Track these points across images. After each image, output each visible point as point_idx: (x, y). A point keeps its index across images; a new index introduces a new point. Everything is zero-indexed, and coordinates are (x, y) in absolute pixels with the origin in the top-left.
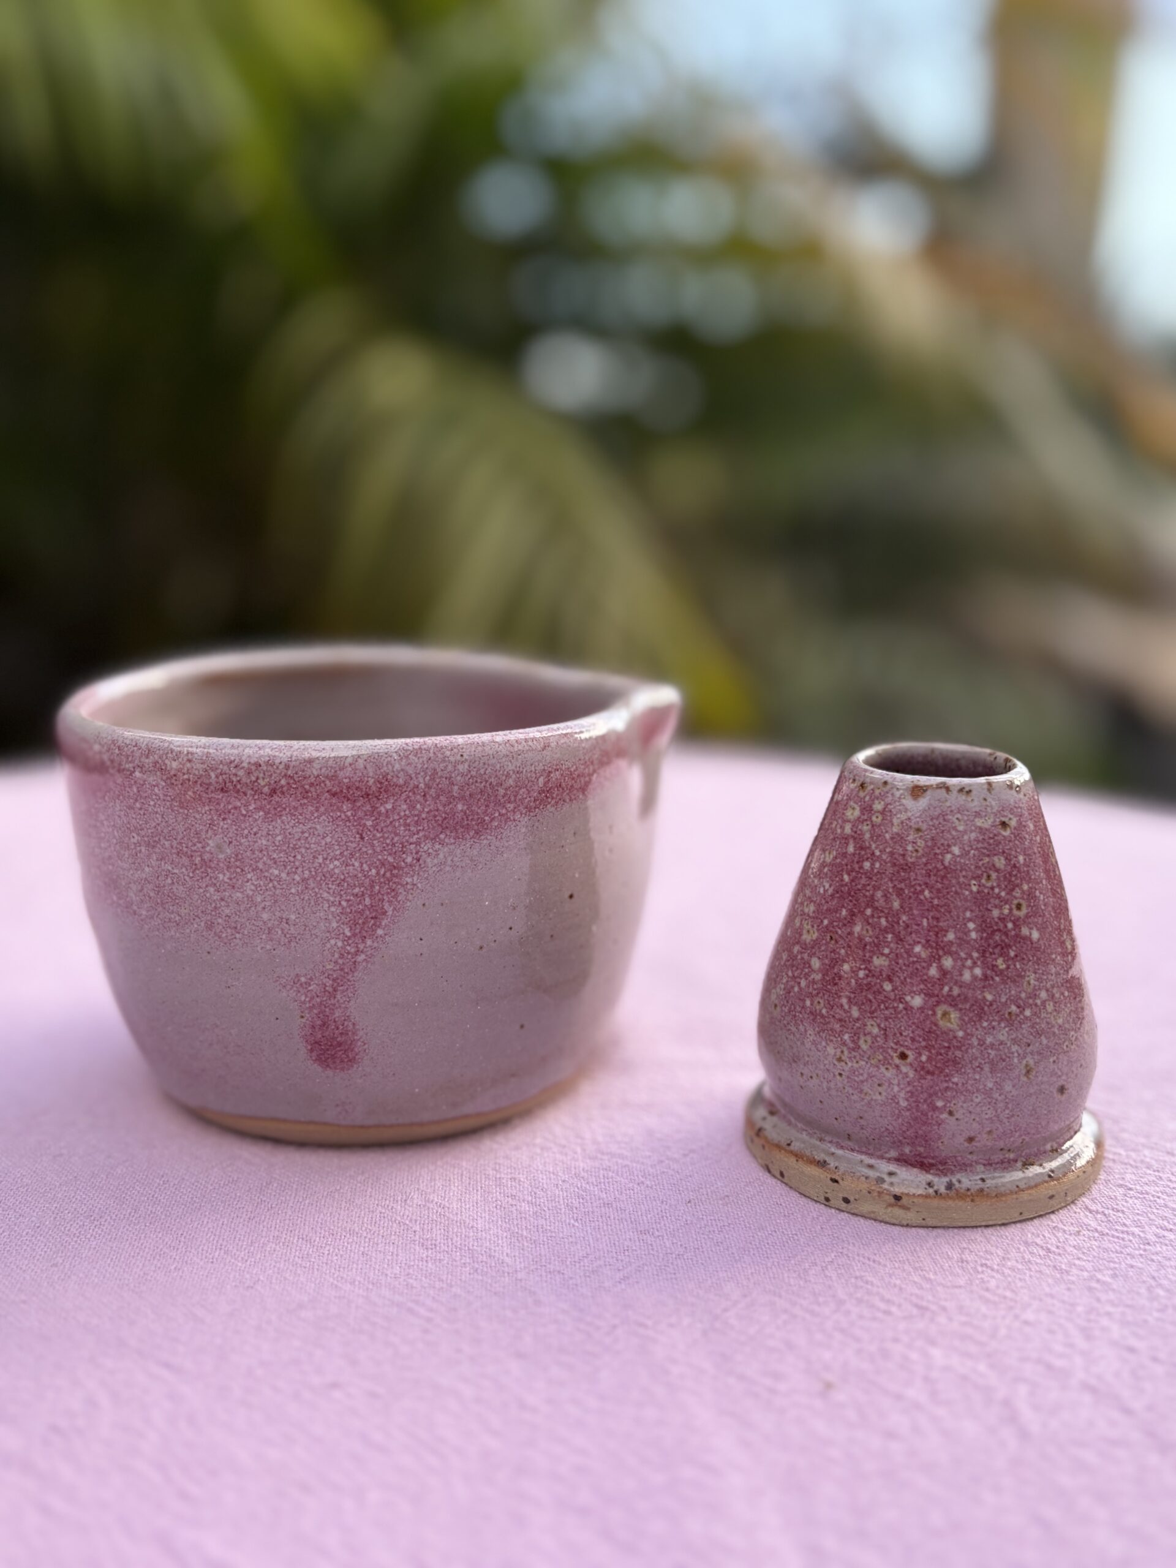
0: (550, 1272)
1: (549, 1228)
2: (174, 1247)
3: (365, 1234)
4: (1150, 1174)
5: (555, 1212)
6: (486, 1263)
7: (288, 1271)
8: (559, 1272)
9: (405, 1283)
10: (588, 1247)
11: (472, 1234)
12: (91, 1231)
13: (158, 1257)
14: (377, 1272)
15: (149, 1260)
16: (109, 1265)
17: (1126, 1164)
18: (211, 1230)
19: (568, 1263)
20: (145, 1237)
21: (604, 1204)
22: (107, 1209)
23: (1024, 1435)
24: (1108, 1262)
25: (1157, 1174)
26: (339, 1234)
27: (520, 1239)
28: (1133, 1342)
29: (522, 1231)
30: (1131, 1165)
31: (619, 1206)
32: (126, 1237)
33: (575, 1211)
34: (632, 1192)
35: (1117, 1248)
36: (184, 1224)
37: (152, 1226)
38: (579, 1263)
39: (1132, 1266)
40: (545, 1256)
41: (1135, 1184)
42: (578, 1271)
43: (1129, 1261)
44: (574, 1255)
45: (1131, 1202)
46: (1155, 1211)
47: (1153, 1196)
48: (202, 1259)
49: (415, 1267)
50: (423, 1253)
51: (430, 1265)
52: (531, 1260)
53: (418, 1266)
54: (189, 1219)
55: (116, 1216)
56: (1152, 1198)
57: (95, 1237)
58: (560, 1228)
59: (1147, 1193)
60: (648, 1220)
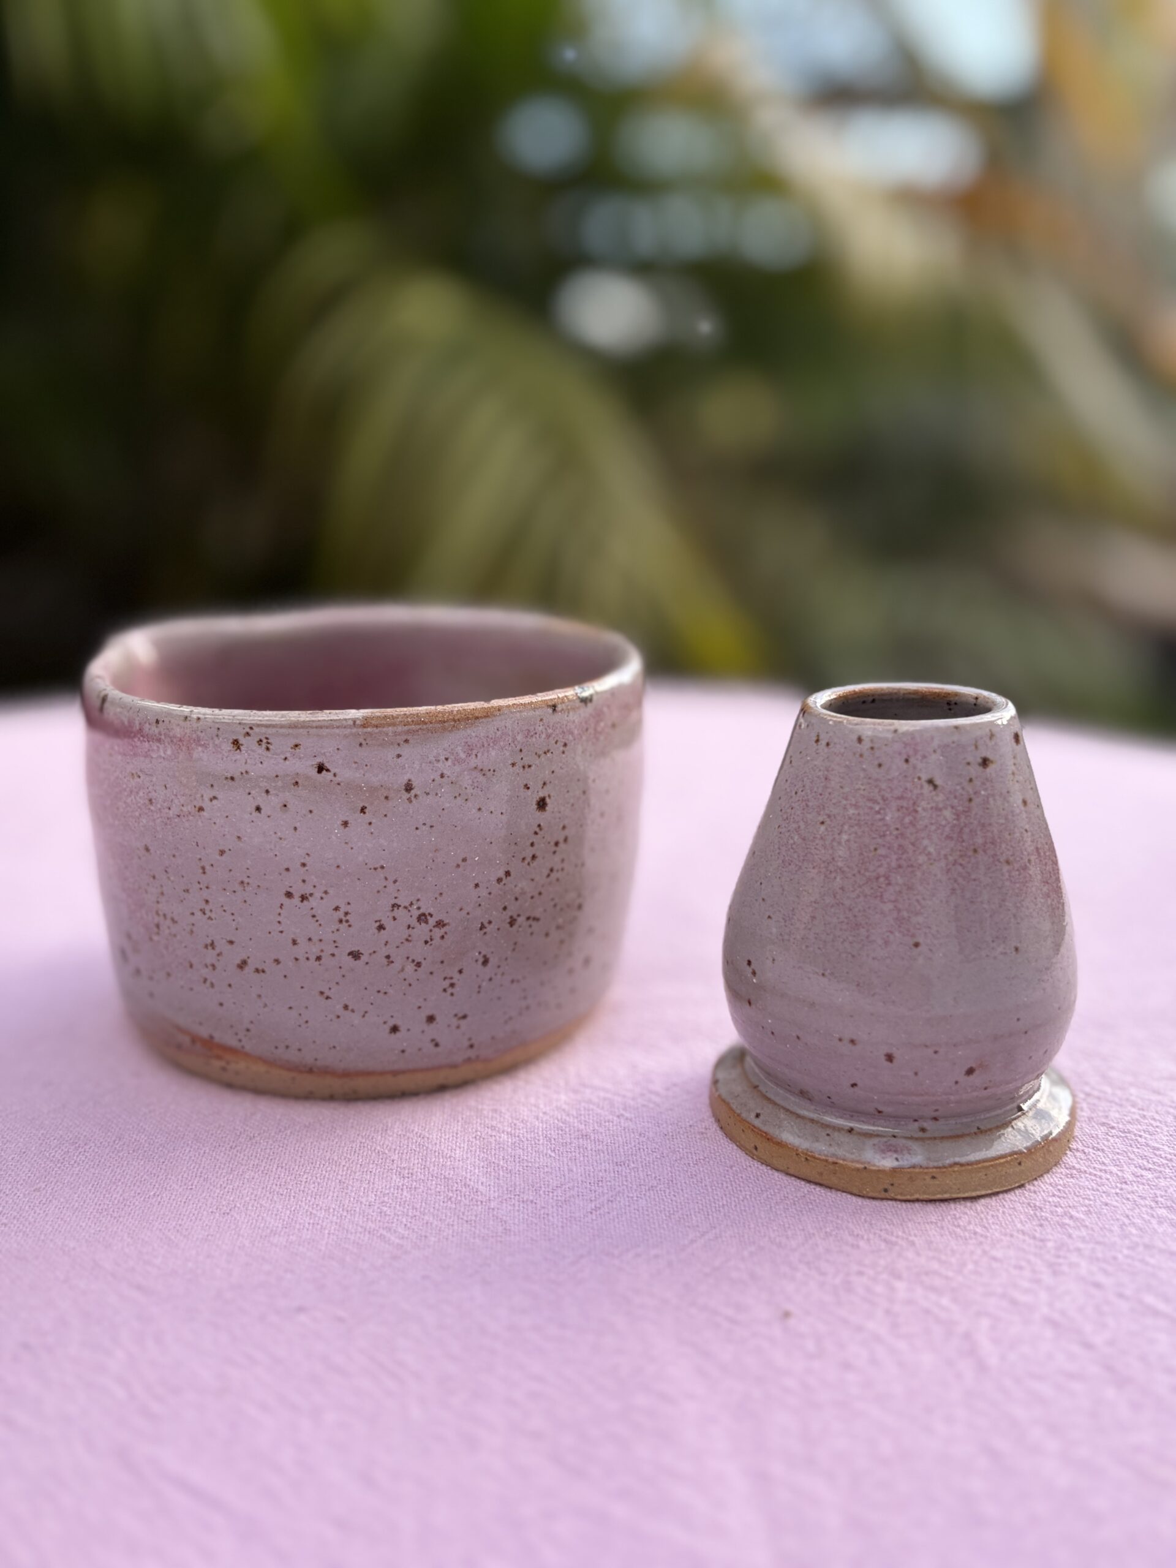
0: (523, 1202)
1: (526, 1158)
2: (155, 1174)
3: (344, 1163)
4: (1134, 1113)
5: (533, 1142)
6: (461, 1192)
7: (265, 1198)
8: (532, 1202)
9: (379, 1210)
10: (563, 1178)
11: (449, 1163)
12: (75, 1158)
13: (138, 1184)
14: (352, 1199)
15: (130, 1186)
16: (90, 1190)
17: (1111, 1102)
18: (193, 1158)
19: (541, 1192)
20: (127, 1164)
21: (582, 1136)
22: (92, 1136)
23: (982, 1367)
24: (1083, 1198)
25: (1141, 1112)
26: (318, 1163)
27: (496, 1168)
28: (1101, 1278)
29: (499, 1160)
30: (1116, 1104)
31: (597, 1137)
32: (108, 1165)
33: (553, 1142)
34: (611, 1124)
35: (1095, 1186)
36: (166, 1152)
37: (135, 1154)
38: (553, 1192)
39: (1106, 1204)
40: (520, 1185)
41: (1118, 1123)
42: (551, 1201)
43: (1105, 1199)
44: (548, 1185)
45: (1112, 1141)
46: (1136, 1150)
47: (1135, 1135)
48: (181, 1186)
49: (390, 1194)
50: (399, 1182)
51: (405, 1193)
52: (505, 1189)
53: (393, 1194)
54: (172, 1148)
55: (101, 1143)
56: (1133, 1137)
57: (79, 1164)
58: (537, 1159)
59: (1129, 1132)
60: (624, 1152)
